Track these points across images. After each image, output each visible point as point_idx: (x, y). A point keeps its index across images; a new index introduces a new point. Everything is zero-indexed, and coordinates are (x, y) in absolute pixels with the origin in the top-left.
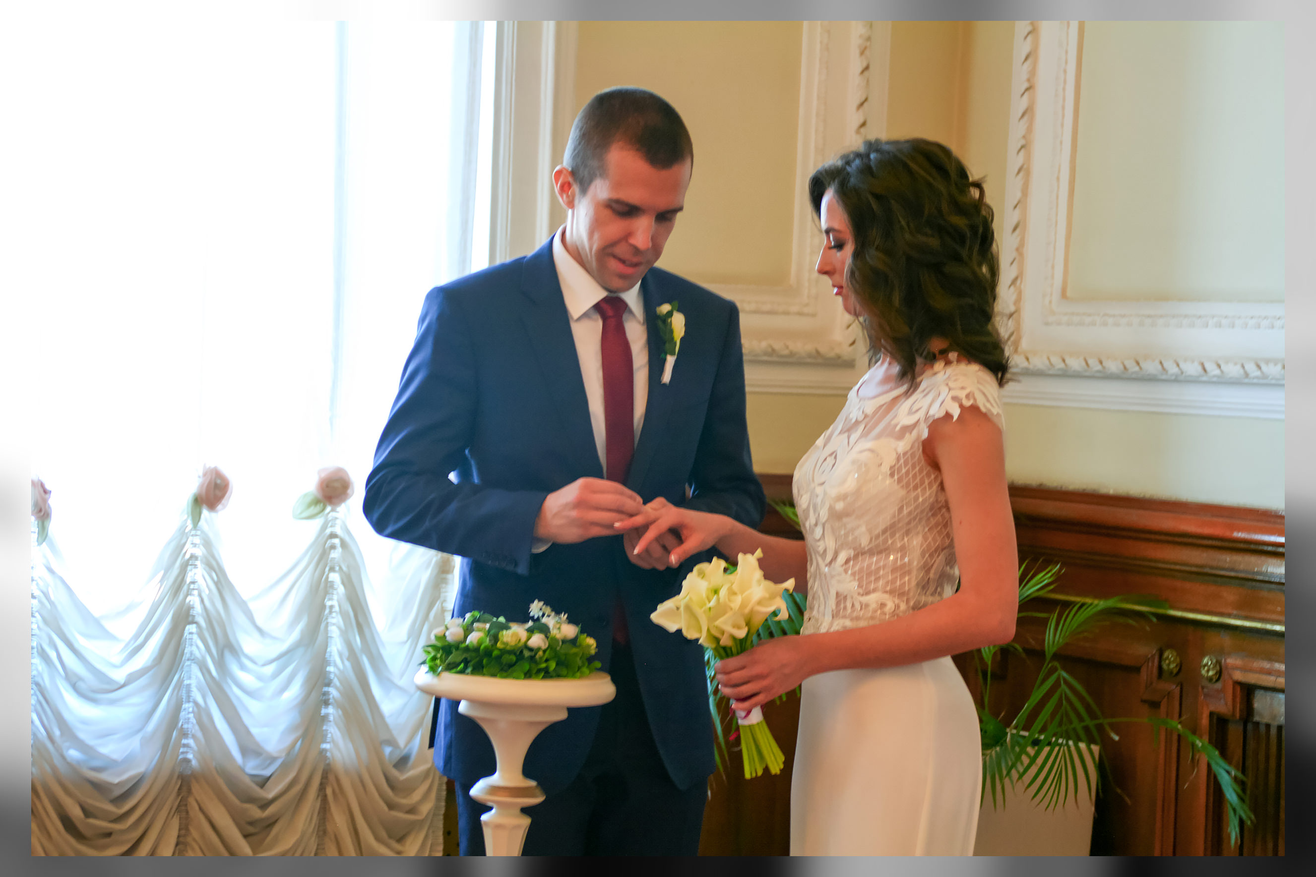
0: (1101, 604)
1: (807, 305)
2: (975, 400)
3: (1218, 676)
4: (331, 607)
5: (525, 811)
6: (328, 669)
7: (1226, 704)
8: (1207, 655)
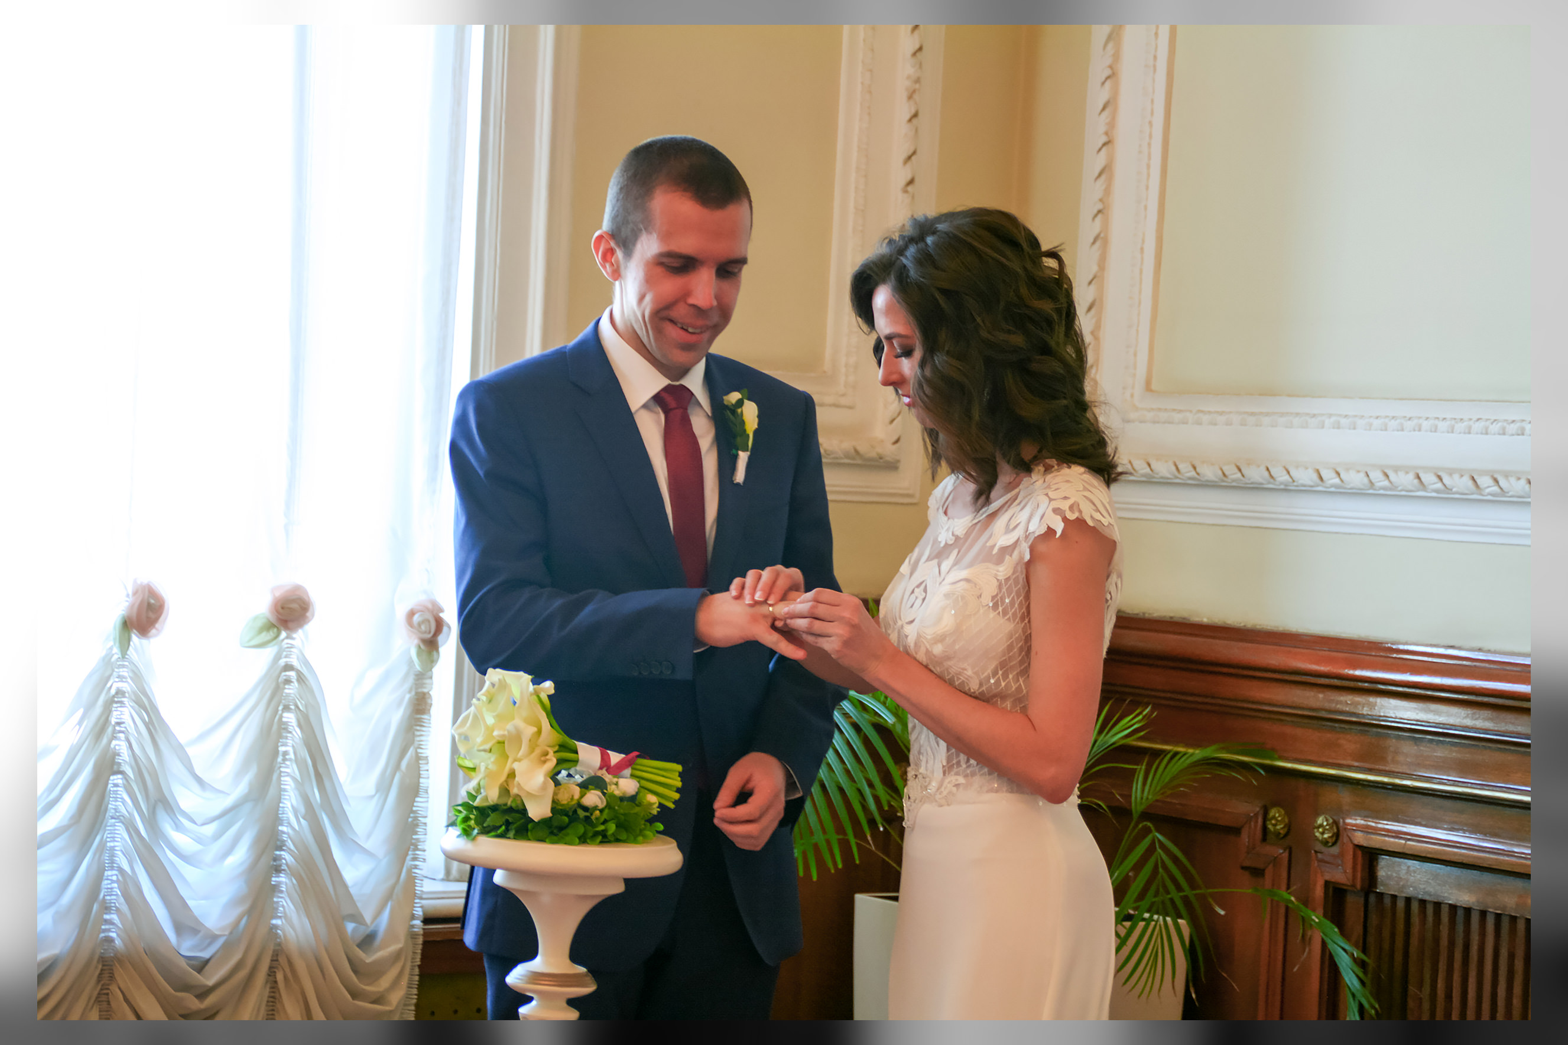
0: (1198, 753)
1: (843, 395)
2: (1080, 512)
3: (1334, 839)
4: (285, 753)
5: (572, 1002)
6: (280, 828)
7: (1345, 872)
8: (1323, 814)
